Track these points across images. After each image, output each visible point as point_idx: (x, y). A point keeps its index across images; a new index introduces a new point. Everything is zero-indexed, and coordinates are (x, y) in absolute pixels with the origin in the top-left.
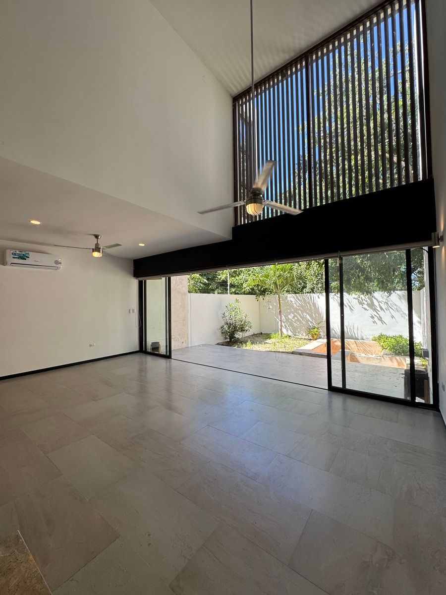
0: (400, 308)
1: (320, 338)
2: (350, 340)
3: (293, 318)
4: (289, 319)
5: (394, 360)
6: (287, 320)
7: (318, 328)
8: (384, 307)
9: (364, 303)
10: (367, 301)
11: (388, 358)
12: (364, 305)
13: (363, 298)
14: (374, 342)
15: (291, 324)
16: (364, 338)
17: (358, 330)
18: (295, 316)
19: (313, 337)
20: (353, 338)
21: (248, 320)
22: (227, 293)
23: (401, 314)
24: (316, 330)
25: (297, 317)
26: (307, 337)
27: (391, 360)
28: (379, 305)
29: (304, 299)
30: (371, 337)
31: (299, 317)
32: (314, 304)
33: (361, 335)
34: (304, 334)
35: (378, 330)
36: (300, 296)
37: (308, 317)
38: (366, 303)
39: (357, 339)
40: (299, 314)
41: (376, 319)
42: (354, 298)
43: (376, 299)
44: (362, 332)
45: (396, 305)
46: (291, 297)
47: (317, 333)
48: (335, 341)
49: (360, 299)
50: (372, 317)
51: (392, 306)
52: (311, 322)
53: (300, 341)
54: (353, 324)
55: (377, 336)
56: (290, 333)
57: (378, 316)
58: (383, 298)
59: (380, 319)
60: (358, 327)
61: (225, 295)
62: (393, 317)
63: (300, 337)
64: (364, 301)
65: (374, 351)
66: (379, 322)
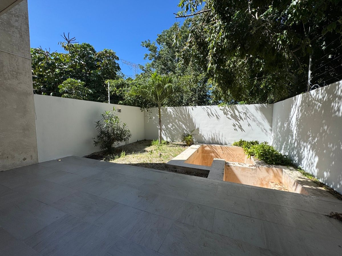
0: (256, 118)
1: (193, 144)
2: (217, 145)
3: (172, 127)
4: (168, 128)
5: (271, 172)
6: (167, 128)
7: (191, 136)
8: (243, 116)
9: (228, 114)
10: (231, 112)
11: (263, 169)
12: (228, 115)
13: (228, 109)
14: (236, 147)
15: (170, 133)
16: (227, 143)
17: (222, 136)
18: (173, 125)
19: (187, 143)
20: (218, 144)
21: (126, 128)
22: (107, 102)
23: (257, 124)
24: (190, 137)
25: (175, 127)
26: (182, 143)
27: (267, 171)
28: (239, 115)
29: (181, 111)
30: (233, 143)
31: (176, 127)
32: (189, 115)
33: (224, 140)
34: (180, 141)
35: (239, 136)
36: (177, 108)
37: (184, 126)
38: (230, 114)
39: (222, 144)
40: (176, 123)
41: (237, 127)
42: (220, 109)
43: (238, 111)
44: (225, 138)
45: (253, 115)
46: (170, 109)
47: (190, 140)
48: (205, 147)
49: (225, 110)
50: (234, 125)
51: (251, 117)
52: (186, 131)
53: (177, 148)
54: (219, 132)
55: (238, 141)
56: (169, 140)
57: (239, 124)
58: (243, 110)
59: (240, 127)
60: (222, 134)
61: (104, 104)
62: (249, 125)
63: (176, 143)
64: (228, 112)
65: (235, 155)
66: (239, 130)
